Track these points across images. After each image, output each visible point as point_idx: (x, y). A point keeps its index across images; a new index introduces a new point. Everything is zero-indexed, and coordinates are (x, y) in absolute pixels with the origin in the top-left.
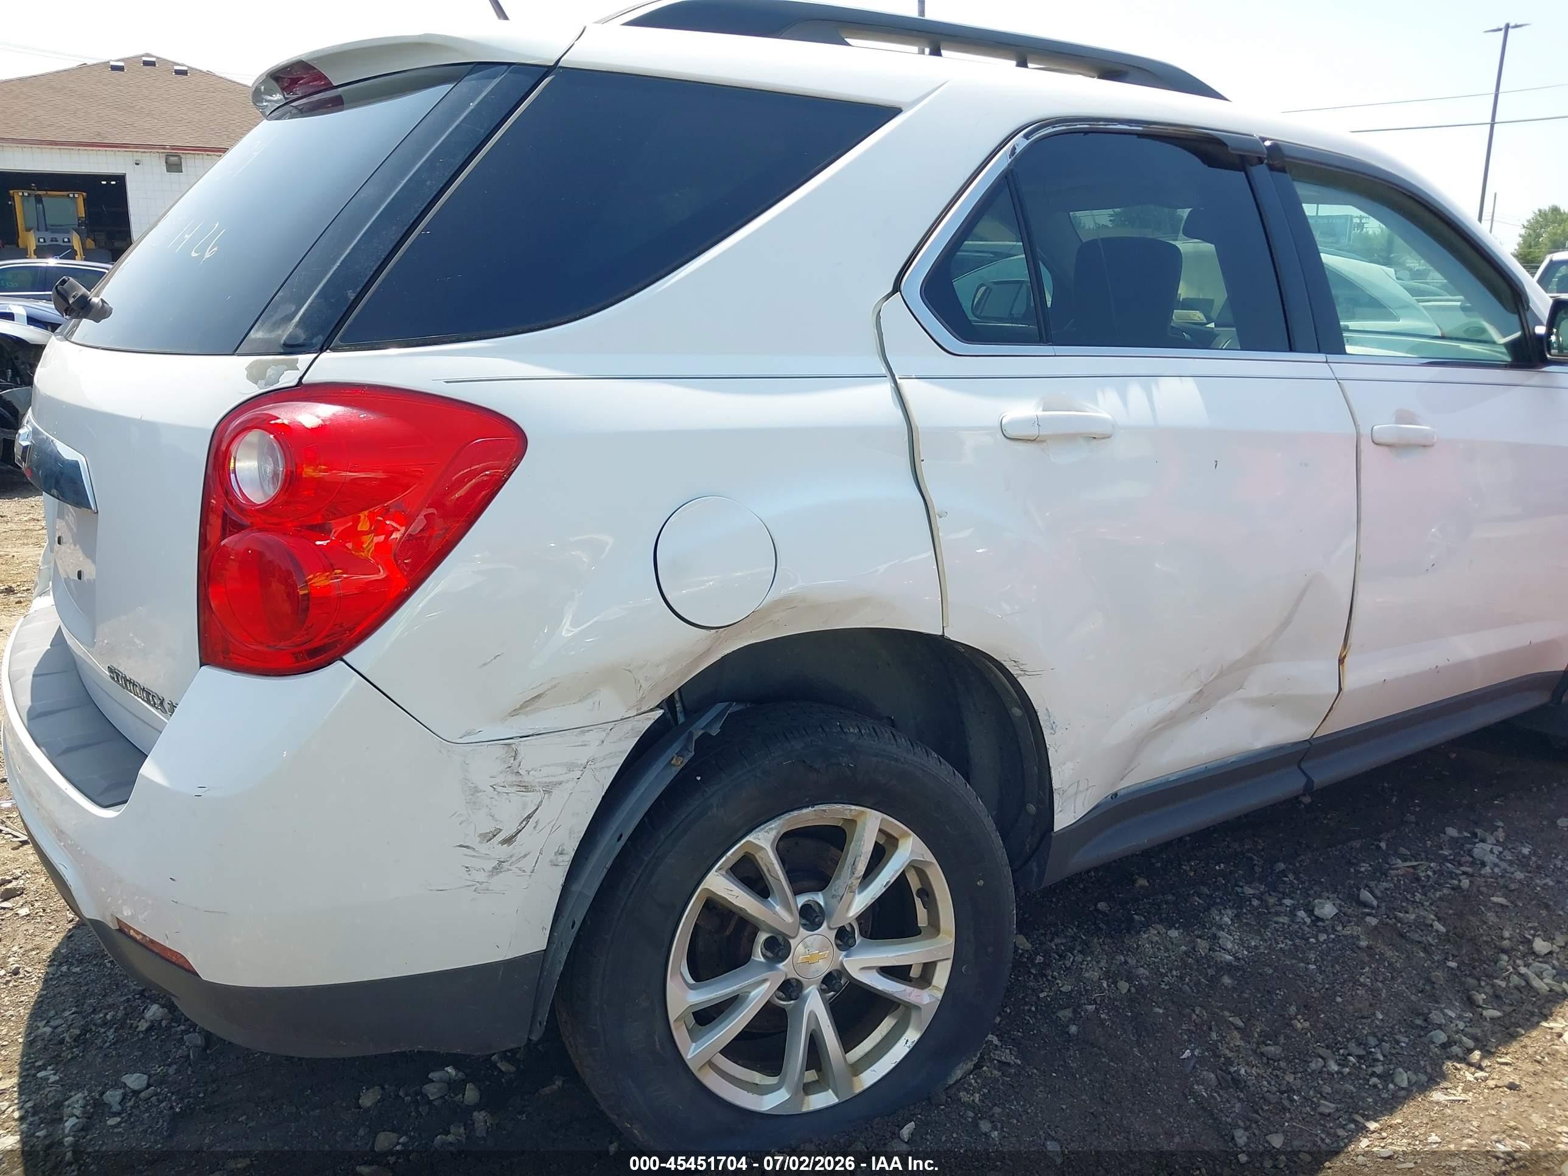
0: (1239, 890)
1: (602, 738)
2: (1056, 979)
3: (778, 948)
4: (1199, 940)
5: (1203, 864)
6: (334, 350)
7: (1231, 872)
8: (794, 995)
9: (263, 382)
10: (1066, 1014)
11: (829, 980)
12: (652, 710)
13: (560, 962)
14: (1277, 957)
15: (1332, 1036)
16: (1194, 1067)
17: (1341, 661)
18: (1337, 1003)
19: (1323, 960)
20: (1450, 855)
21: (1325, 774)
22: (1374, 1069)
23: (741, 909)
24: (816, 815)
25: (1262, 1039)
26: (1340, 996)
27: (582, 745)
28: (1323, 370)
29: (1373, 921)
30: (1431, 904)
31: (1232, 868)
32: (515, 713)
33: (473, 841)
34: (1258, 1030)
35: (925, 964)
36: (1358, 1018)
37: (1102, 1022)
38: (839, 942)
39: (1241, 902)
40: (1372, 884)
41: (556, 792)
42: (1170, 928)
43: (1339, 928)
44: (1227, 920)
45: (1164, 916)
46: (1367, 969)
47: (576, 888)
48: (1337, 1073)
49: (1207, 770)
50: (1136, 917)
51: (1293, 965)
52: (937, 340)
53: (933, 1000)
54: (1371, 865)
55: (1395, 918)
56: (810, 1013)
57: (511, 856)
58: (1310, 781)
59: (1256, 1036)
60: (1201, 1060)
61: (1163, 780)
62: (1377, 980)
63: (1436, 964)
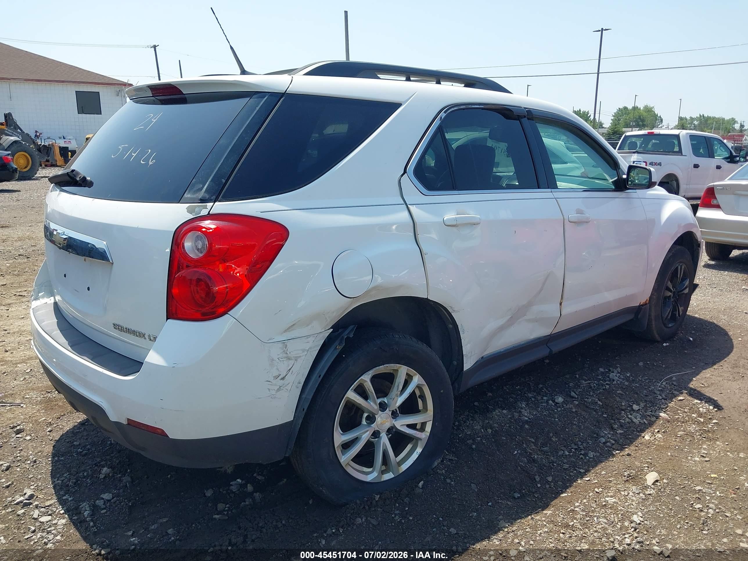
0: (526, 395)
1: (313, 340)
2: (464, 430)
3: (371, 419)
4: (514, 413)
5: (511, 387)
6: (220, 201)
7: (523, 389)
8: (378, 436)
9: (194, 213)
10: (470, 442)
11: (389, 431)
12: (329, 329)
13: (299, 424)
14: (544, 417)
15: (565, 443)
16: (519, 457)
17: (561, 304)
18: (567, 431)
19: (560, 417)
20: (602, 378)
21: (557, 347)
22: (581, 452)
23: (359, 404)
24: (384, 368)
25: (542, 445)
26: (568, 429)
27: (307, 343)
28: (550, 195)
29: (577, 403)
30: (596, 396)
31: (523, 388)
32: (285, 331)
33: (271, 379)
34: (540, 442)
35: (422, 423)
36: (574, 436)
37: (484, 443)
38: (393, 416)
39: (528, 399)
40: (575, 390)
41: (299, 360)
42: (503, 410)
43: (565, 406)
44: (523, 405)
45: (500, 406)
46: (576, 419)
47: (304, 396)
48: (568, 455)
49: (514, 347)
50: (490, 407)
51: (550, 420)
52: (419, 189)
53: (426, 436)
54: (573, 384)
55: (584, 401)
56: (383, 443)
57: (284, 384)
58: (551, 351)
59: (539, 444)
60: (521, 454)
61: (499, 351)
62: (579, 423)
63: (600, 416)
